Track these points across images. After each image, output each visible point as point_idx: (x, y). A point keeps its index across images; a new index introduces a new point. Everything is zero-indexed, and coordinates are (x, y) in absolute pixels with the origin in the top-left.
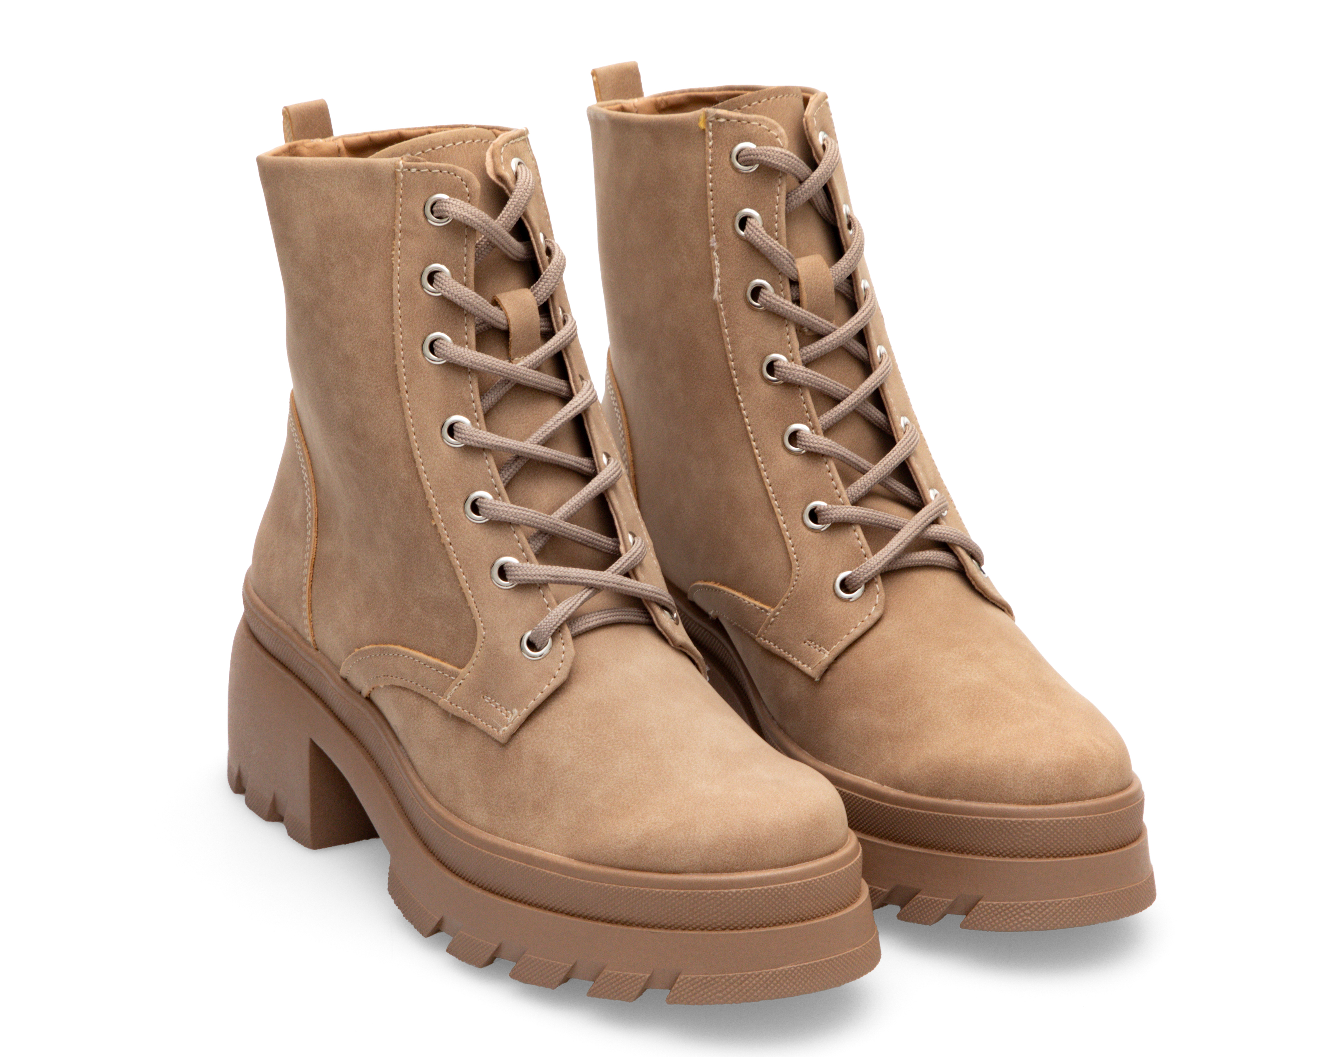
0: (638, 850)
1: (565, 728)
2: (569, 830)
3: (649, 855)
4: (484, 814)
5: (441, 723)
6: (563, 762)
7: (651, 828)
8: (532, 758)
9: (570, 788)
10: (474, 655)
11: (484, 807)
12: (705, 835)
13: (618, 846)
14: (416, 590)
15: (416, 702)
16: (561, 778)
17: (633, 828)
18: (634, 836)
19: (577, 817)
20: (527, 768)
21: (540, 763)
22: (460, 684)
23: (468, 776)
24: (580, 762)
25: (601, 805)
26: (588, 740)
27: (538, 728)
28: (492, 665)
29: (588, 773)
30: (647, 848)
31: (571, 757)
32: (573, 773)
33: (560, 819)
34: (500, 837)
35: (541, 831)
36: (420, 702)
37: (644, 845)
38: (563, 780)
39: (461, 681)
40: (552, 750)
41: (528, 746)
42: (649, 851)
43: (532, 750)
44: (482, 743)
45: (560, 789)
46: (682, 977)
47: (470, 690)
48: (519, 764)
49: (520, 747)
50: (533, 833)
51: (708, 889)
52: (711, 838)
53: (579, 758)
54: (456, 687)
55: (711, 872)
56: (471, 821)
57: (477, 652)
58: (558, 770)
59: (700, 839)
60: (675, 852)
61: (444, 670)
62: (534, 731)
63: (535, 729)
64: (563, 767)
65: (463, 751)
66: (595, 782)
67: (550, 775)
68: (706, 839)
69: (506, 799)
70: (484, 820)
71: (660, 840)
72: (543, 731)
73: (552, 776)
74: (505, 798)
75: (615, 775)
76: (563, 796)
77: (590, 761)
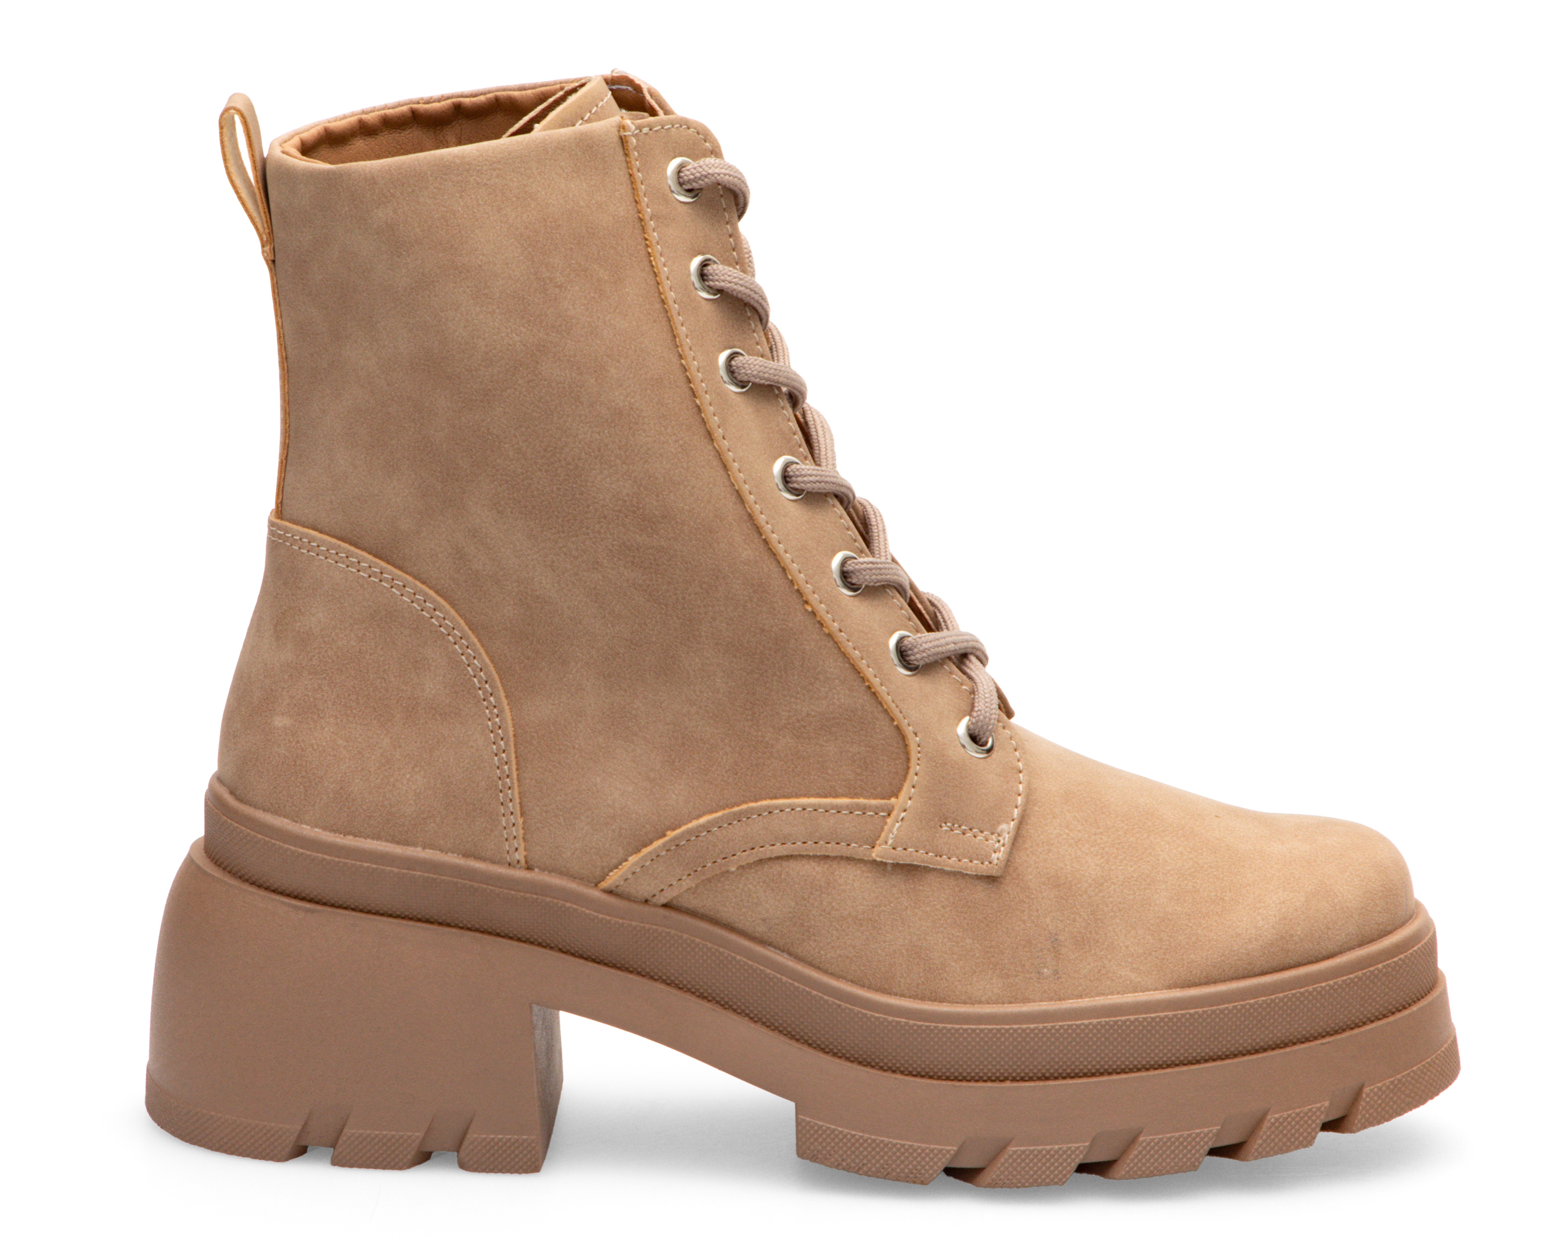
0: (1280, 943)
1: (1062, 833)
2: (1150, 954)
3: (1296, 943)
4: (994, 981)
5: (875, 883)
6: (1090, 874)
7: (1283, 910)
8: (1044, 884)
9: (1120, 903)
10: (912, 772)
11: (990, 972)
12: (1349, 896)
13: (1250, 947)
14: (778, 714)
15: (818, 869)
16: (1100, 894)
17: (1259, 918)
18: (1266, 926)
19: (1152, 935)
20: (1043, 898)
21: (1059, 886)
22: (902, 819)
23: (946, 940)
24: (1113, 868)
25: (1179, 909)
26: (1101, 839)
27: (1030, 844)
28: (943, 778)
29: (1133, 877)
30: (1292, 936)
31: (1097, 865)
32: (1113, 883)
33: (1127, 947)
34: (1034, 1001)
35: (1103, 971)
36: (826, 866)
37: (1287, 932)
38: (1104, 897)
39: (903, 814)
40: (1066, 865)
41: (1030, 870)
42: (1296, 938)
43: (1039, 873)
44: (957, 889)
45: (1105, 909)
46: (1366, 1090)
47: (921, 822)
48: (1028, 897)
49: (1018, 875)
50: (1092, 979)
51: (1378, 964)
52: (1358, 898)
53: (1108, 863)
54: (897, 825)
55: (1368, 943)
56: (970, 998)
57: (915, 767)
58: (1090, 886)
59: (1348, 904)
60: (1328, 928)
61: (864, 809)
62: (1026, 849)
63: (1026, 846)
64: (1094, 880)
65: (928, 909)
66: (1149, 884)
67: (1081, 896)
68: (1354, 902)
69: (1026, 950)
70: (995, 990)
71: (1305, 920)
72: (1038, 845)
73: (1085, 896)
74: (1025, 947)
75: (1169, 868)
76: (1116, 916)
77: (1124, 862)
